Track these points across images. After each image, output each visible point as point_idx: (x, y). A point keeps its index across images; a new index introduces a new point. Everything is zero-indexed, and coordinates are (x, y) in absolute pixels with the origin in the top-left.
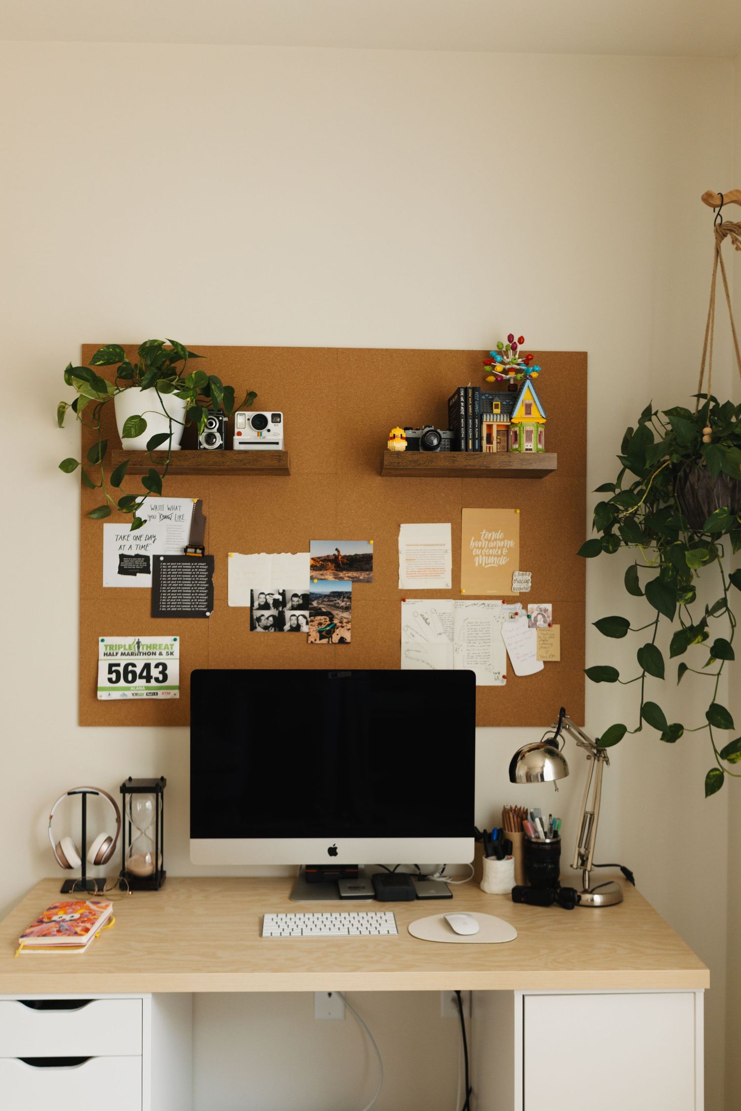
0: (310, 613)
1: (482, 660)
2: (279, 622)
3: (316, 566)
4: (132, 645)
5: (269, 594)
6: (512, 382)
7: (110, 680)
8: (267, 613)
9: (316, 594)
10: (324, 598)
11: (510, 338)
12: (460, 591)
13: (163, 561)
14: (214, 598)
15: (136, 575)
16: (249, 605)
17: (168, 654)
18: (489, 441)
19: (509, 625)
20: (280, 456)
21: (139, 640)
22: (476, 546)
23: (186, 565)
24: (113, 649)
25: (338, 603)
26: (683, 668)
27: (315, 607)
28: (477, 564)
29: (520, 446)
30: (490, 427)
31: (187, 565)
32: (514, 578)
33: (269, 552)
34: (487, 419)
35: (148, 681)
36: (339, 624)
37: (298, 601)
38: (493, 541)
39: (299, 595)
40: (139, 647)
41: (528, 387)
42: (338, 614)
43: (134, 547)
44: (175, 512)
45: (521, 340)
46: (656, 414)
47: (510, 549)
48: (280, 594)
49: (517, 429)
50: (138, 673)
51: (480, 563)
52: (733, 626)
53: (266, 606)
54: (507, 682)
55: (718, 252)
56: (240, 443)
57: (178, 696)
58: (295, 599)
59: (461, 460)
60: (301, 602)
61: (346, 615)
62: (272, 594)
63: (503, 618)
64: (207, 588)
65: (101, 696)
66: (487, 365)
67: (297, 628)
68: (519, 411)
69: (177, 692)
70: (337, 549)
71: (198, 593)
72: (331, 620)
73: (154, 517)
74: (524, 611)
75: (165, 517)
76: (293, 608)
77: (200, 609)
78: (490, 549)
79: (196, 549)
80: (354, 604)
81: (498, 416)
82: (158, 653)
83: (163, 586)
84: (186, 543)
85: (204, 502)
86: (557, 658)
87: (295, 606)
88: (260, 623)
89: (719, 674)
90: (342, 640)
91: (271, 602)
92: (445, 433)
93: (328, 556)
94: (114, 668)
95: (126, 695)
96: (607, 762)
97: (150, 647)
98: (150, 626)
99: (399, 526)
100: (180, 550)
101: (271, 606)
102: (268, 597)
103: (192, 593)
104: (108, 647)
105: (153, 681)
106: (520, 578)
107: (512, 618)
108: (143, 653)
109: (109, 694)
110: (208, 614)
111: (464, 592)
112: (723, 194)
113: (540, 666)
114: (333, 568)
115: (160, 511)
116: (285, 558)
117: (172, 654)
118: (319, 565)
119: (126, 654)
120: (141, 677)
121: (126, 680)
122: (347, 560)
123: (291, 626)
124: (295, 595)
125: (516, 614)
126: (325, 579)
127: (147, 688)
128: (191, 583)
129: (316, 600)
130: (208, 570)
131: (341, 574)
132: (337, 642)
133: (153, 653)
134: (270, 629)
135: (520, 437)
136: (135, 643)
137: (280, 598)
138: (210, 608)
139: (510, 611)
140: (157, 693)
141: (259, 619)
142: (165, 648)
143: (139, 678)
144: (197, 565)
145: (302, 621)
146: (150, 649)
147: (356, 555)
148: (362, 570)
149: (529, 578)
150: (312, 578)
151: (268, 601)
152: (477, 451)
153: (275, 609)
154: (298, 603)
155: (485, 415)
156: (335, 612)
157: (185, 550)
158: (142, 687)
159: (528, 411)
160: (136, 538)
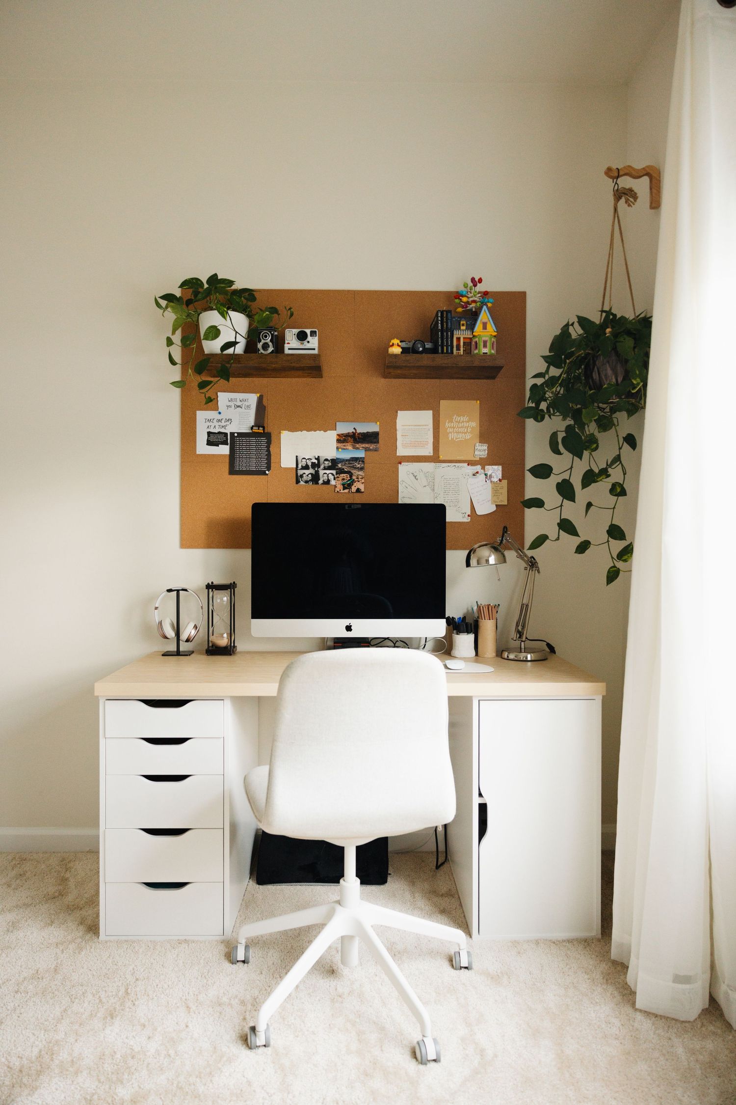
0: (336, 472)
1: (453, 504)
2: (315, 478)
3: (340, 440)
5: (308, 459)
6: (474, 310)
8: (307, 472)
9: (340, 459)
10: (346, 461)
11: (473, 280)
12: (439, 457)
13: (237, 437)
14: (272, 462)
15: (219, 446)
16: (295, 466)
18: (458, 348)
19: (473, 480)
20: (315, 358)
22: (450, 426)
23: (252, 439)
25: (355, 465)
26: (589, 505)
28: (450, 439)
29: (479, 351)
30: (458, 339)
32: (476, 448)
33: (308, 431)
34: (457, 334)
36: (356, 480)
37: (328, 464)
38: (461, 423)
39: (329, 459)
41: (485, 310)
42: (356, 473)
43: (217, 427)
44: (245, 403)
45: (480, 281)
46: (572, 324)
47: (473, 428)
48: (316, 459)
49: (477, 339)
51: (453, 437)
52: (625, 474)
53: (306, 467)
54: (471, 519)
55: (616, 210)
56: (289, 349)
58: (326, 462)
59: (439, 360)
60: (330, 464)
61: (361, 473)
62: (311, 459)
63: (468, 475)
64: (267, 455)
66: (456, 299)
67: (327, 482)
68: (478, 327)
70: (354, 428)
71: (261, 458)
72: (351, 476)
73: (230, 407)
74: (482, 471)
75: (238, 406)
76: (325, 469)
77: (262, 469)
78: (459, 428)
79: (259, 427)
80: (366, 466)
81: (464, 331)
83: (237, 454)
84: (252, 423)
85: (264, 396)
86: (505, 503)
87: (326, 467)
88: (302, 479)
89: (614, 508)
90: (358, 490)
91: (310, 464)
92: (428, 344)
96: (539, 572)
98: (228, 481)
99: (397, 412)
100: (248, 429)
101: (310, 467)
102: (308, 460)
103: (256, 458)
106: (479, 448)
107: (474, 475)
110: (267, 472)
111: (441, 458)
112: (619, 168)
113: (494, 508)
115: (234, 403)
116: (319, 434)
118: (343, 439)
122: (362, 435)
123: (323, 481)
124: (326, 460)
125: (477, 473)
126: (347, 449)
128: (256, 452)
130: (267, 442)
131: (357, 446)
132: (355, 491)
134: (309, 483)
135: (479, 345)
137: (316, 461)
138: (269, 468)
139: (473, 471)
141: (302, 476)
144: (260, 439)
145: (331, 477)
147: (368, 432)
148: (372, 442)
149: (486, 448)
150: (338, 448)
151: (308, 464)
152: (449, 353)
153: (313, 469)
155: (455, 331)
156: (353, 471)
157: (252, 428)
159: (485, 327)
160: (219, 421)
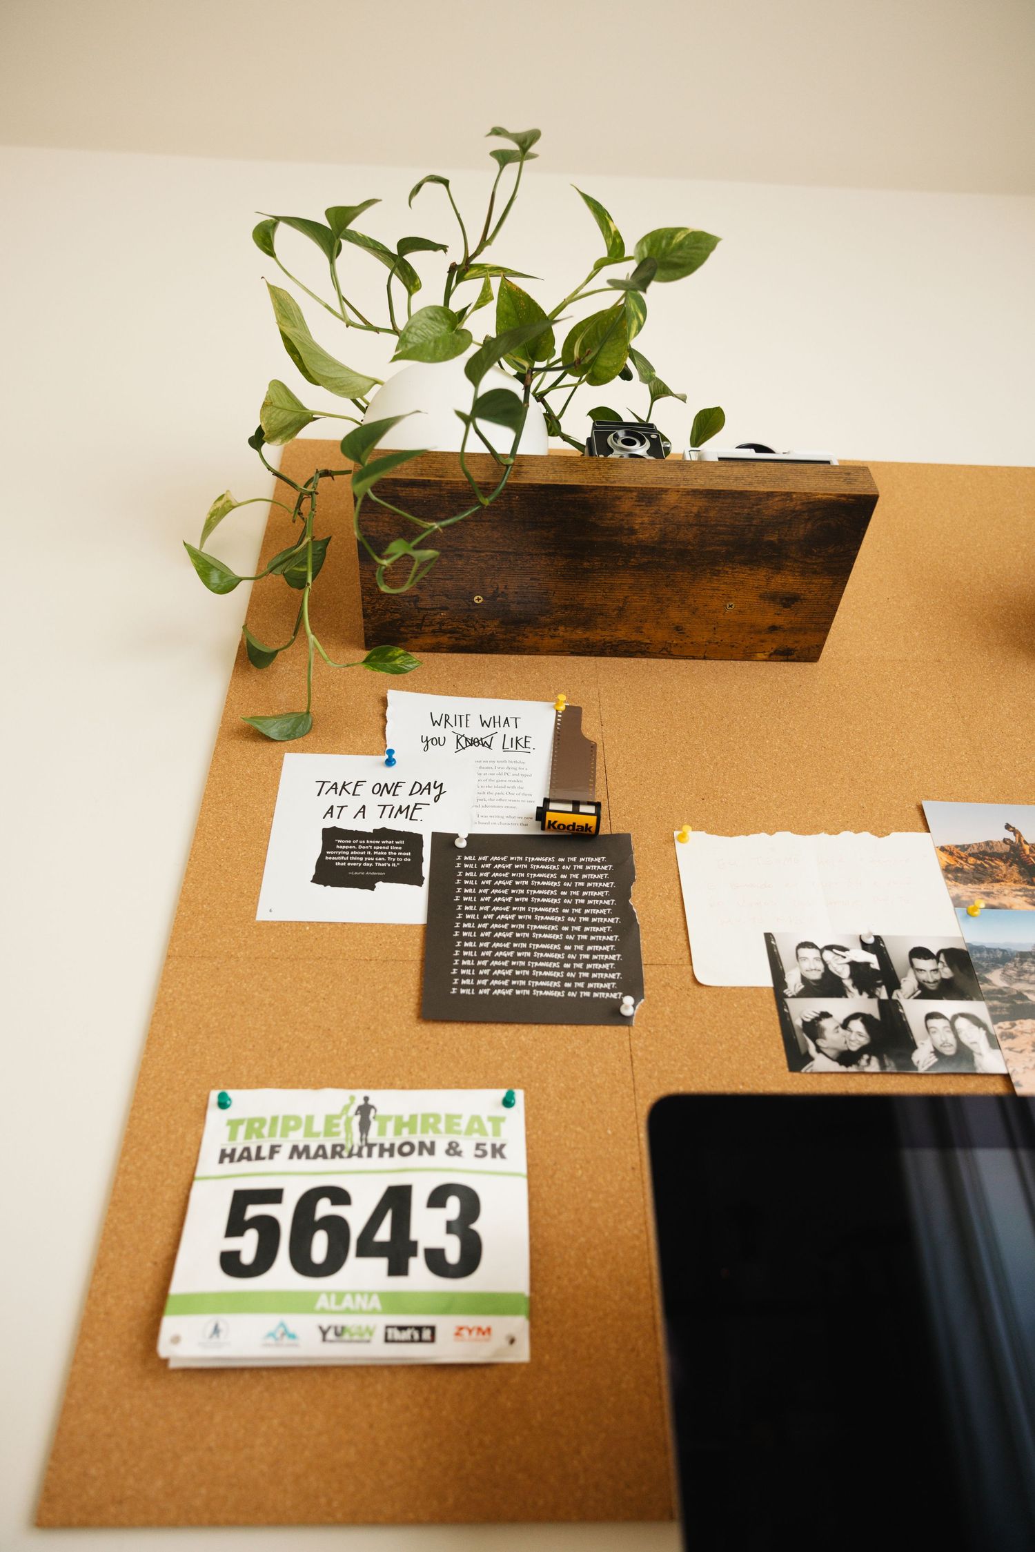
0: (991, 1010)
2: (888, 1039)
3: (961, 870)
4: (339, 1117)
5: (830, 948)
7: (230, 1263)
8: (839, 1008)
9: (989, 950)
10: (1022, 962)
13: (465, 851)
14: (645, 959)
15: (372, 888)
16: (767, 981)
17: (485, 1154)
21: (366, 1099)
23: (540, 863)
24: (260, 1136)
27: (1000, 991)
31: (546, 862)
35: (398, 1268)
37: (936, 970)
39: (935, 952)
40: (364, 1126)
43: (373, 810)
44: (502, 731)
48: (865, 946)
50: (355, 1231)
53: (829, 986)
57: (522, 1353)
58: (926, 964)
60: (946, 972)
62: (844, 949)
64: (615, 929)
65: (176, 1340)
67: (959, 1063)
69: (519, 1325)
70: (1008, 827)
71: (587, 943)
73: (438, 742)
75: (473, 742)
76: (925, 992)
77: (596, 995)
82: (441, 1147)
83: (464, 920)
85: (584, 710)
87: (932, 987)
88: (820, 1042)
91: (844, 972)
93: (987, 843)
94: (253, 1211)
95: (293, 1336)
97: (411, 1123)
98: (414, 1053)
100: (520, 821)
101: (848, 983)
102: (828, 955)
103: (564, 942)
104: (242, 1130)
105: (417, 1264)
108: (382, 1146)
109: (216, 1330)
110: (627, 1010)
114: (1016, 876)
115: (457, 729)
117: (497, 1151)
118: (969, 868)
119: (312, 1152)
120: (367, 1248)
121: (303, 1264)
124: (920, 953)
126: (1004, 907)
127: (392, 1302)
128: (560, 914)
129: (995, 967)
130: (612, 876)
133: (422, 1144)
134: (863, 1062)
136: (354, 1108)
137: (873, 960)
138: (633, 984)
140: (433, 1329)
141: (813, 1028)
142: (469, 1131)
143: (361, 1253)
144: (578, 863)
145: (973, 1036)
146: (413, 1131)
150: (960, 903)
151: (831, 968)
153: (865, 995)
154: (937, 977)
157: (541, 814)
158: (370, 1294)
160: (382, 789)
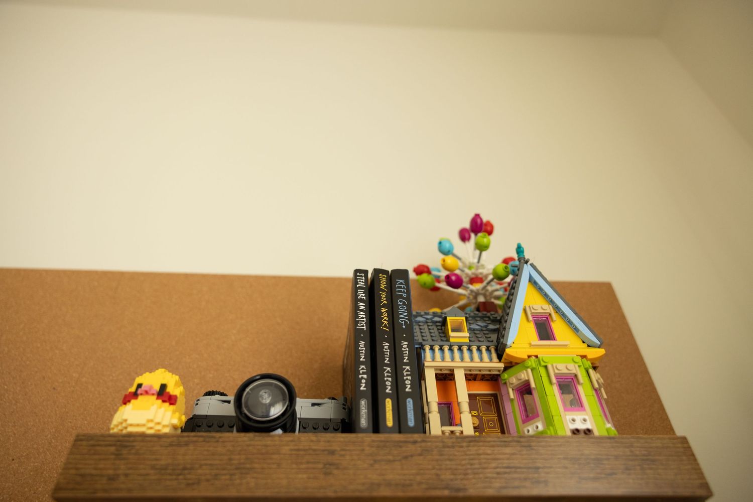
29: (547, 427)
30: (445, 378)
41: (532, 279)
45: (490, 228)
49: (526, 376)
68: (521, 333)
81: (465, 348)
92: (318, 404)
135: (543, 400)
152: (412, 430)
155: (428, 349)
159: (544, 331)
